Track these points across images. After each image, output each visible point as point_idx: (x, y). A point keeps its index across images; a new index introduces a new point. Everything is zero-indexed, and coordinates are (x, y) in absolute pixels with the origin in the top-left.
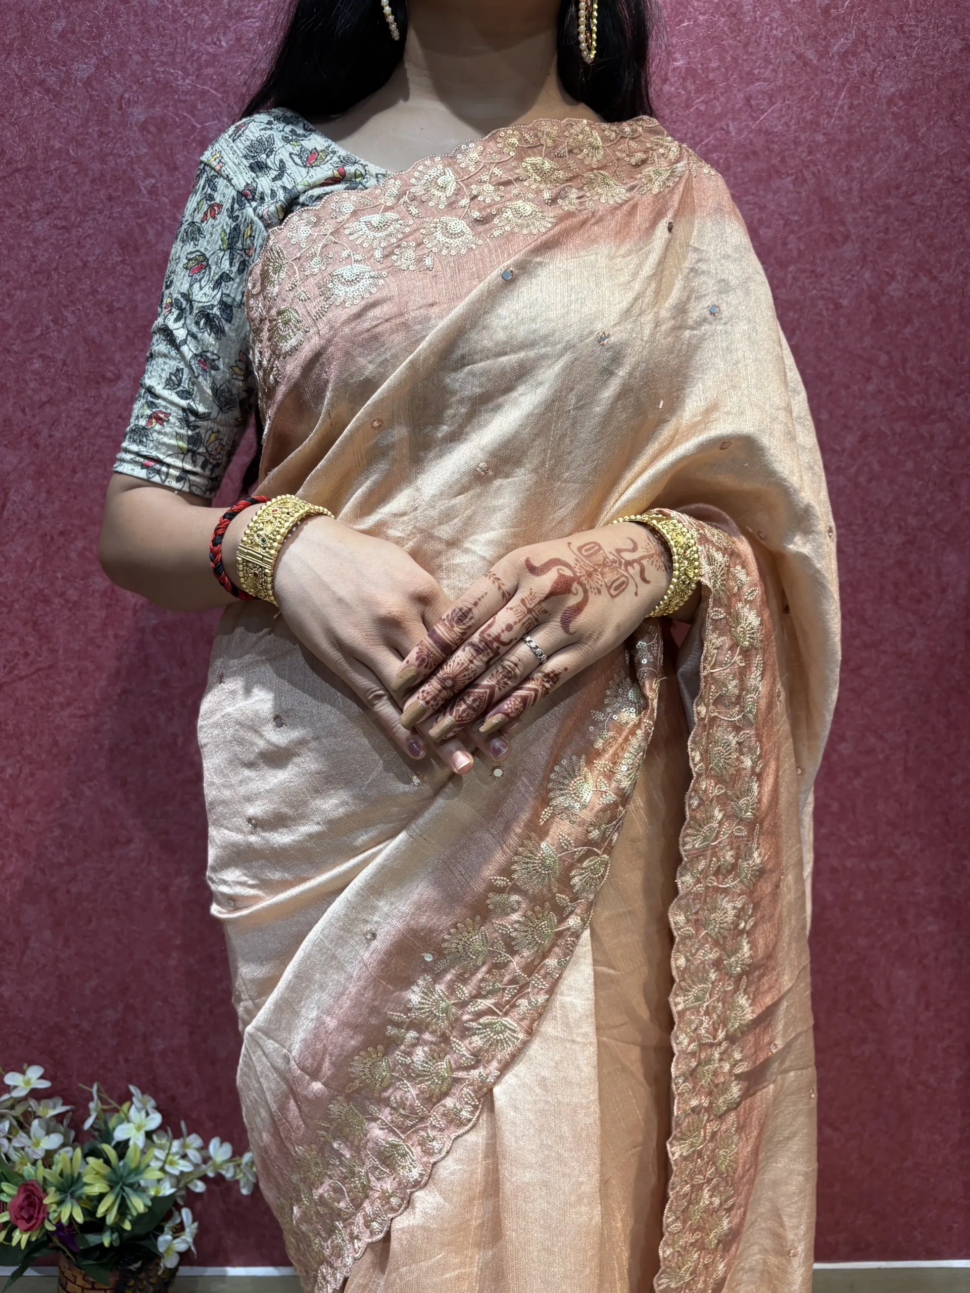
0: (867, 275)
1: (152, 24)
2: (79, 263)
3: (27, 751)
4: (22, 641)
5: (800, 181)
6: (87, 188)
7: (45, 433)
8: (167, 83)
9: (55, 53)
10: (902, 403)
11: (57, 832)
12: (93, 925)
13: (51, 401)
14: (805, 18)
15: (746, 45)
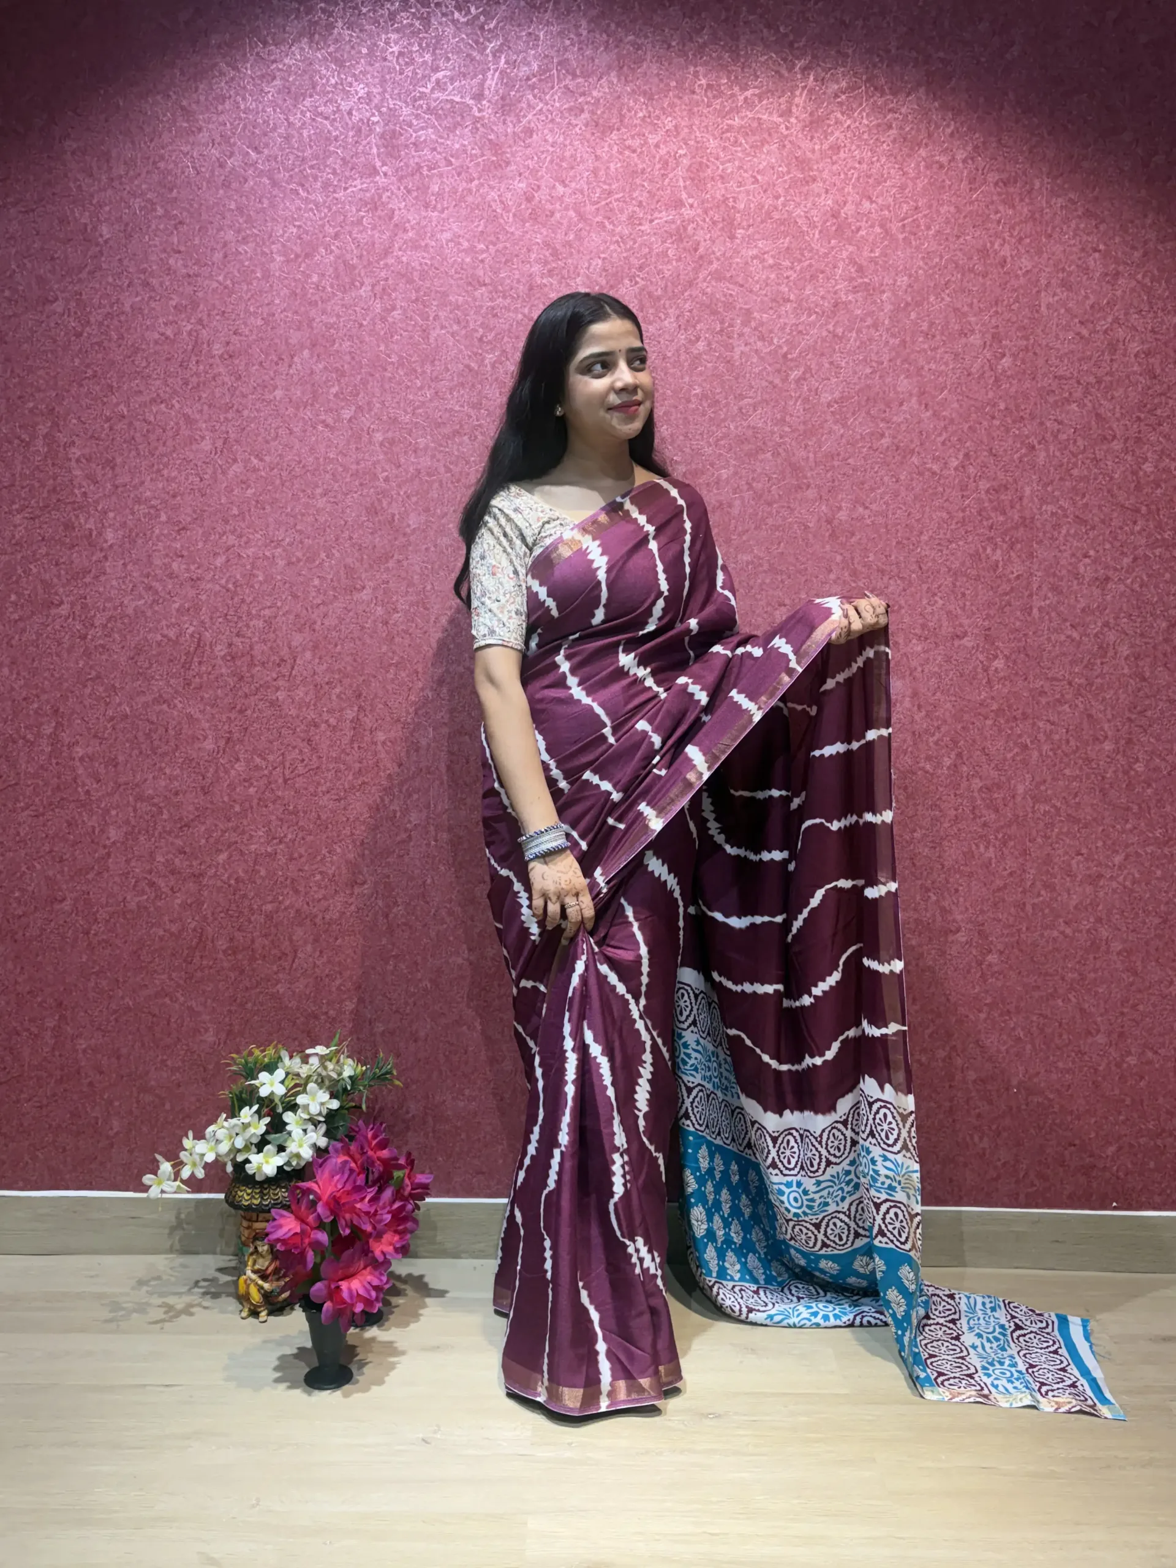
0: (824, 508)
1: (387, 386)
2: (343, 523)
3: (300, 824)
4: (301, 751)
5: (777, 454)
6: (348, 480)
7: (319, 623)
8: (396, 419)
9: (331, 405)
10: (853, 585)
11: (318, 877)
12: (339, 942)
13: (323, 603)
14: (771, 361)
15: (737, 379)
